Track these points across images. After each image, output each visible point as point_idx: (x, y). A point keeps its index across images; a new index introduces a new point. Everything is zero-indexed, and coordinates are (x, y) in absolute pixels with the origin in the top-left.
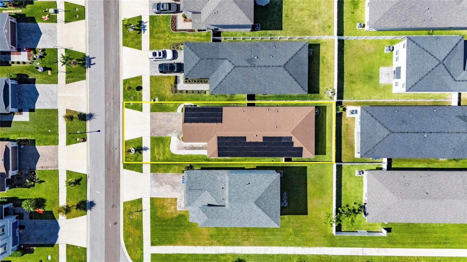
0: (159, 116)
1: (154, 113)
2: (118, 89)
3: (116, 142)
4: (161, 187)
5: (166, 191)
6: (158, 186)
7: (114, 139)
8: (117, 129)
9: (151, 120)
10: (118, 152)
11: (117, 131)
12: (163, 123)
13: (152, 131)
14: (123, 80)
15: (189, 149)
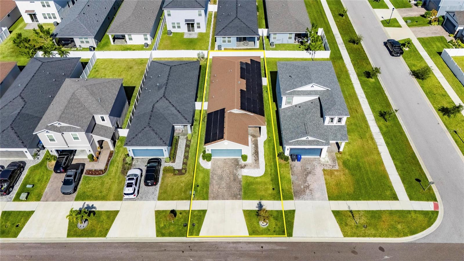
0: (214, 189)
1: (211, 195)
2: (169, 244)
3: (253, 247)
4: (311, 187)
5: (315, 181)
6: (311, 191)
7: (246, 251)
8: (231, 245)
9: (220, 200)
10: (267, 245)
11: (235, 245)
12: (224, 184)
13: (234, 198)
14: (157, 236)
15: (258, 157)
